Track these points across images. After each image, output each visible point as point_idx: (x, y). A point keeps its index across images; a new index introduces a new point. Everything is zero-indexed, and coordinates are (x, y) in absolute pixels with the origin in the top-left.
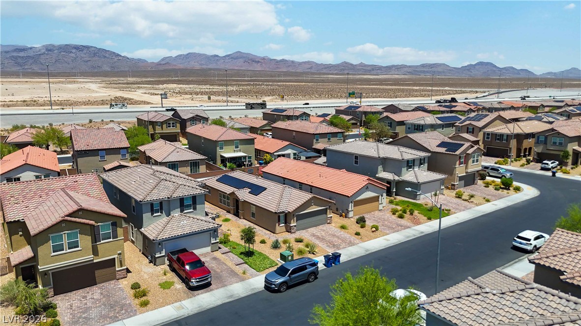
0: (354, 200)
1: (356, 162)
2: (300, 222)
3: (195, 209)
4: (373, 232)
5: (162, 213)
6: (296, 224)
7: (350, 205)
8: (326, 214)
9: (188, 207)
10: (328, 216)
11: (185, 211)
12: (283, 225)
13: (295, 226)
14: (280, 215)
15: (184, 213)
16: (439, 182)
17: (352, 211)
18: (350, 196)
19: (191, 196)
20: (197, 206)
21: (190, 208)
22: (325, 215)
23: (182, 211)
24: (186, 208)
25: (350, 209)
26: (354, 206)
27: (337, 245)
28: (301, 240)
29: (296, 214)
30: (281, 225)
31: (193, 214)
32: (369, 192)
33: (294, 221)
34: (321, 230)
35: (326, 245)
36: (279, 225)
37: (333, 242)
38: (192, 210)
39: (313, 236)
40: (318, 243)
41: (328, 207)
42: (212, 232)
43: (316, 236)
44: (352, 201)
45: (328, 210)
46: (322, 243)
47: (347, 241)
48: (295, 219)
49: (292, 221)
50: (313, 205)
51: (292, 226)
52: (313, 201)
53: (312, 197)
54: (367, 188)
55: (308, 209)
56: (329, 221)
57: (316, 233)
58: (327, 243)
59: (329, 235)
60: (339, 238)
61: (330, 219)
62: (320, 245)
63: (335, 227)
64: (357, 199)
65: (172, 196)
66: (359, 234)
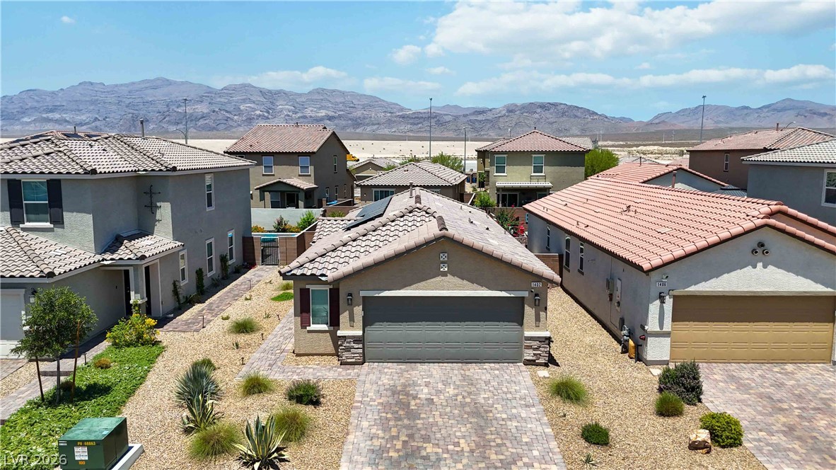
0: (676, 293)
1: (832, 196)
2: (382, 331)
3: (58, 221)
4: (694, 446)
6: (360, 333)
7: (654, 307)
8: (521, 324)
9: (36, 212)
10: (527, 334)
11: (28, 225)
12: (324, 327)
13: (357, 340)
14: (312, 287)
15: (24, 230)
17: (667, 334)
18: (646, 266)
19: (44, 179)
20: (64, 213)
21: (42, 216)
22: (514, 326)
23: (16, 222)
24: (32, 216)
25: (652, 325)
26: (674, 319)
27: (426, 458)
28: (306, 395)
29: (363, 294)
30: (313, 327)
31: (55, 238)
32: (771, 267)
33: (352, 319)
34: (464, 378)
35: (377, 443)
36: (305, 324)
37: (427, 439)
38: (48, 225)
39: (394, 393)
40: (365, 424)
41: (526, 294)
42: (23, 291)
43: (407, 394)
44: (660, 293)
45: (527, 308)
46: (373, 431)
47: (493, 457)
48: (358, 311)
49: (344, 317)
50: (444, 274)
51: (344, 337)
52: (444, 257)
53: (437, 239)
54: (760, 250)
55: (423, 283)
56: (529, 355)
57: (427, 384)
58: (393, 438)
59: (463, 405)
60: (480, 430)
61: (535, 344)
62: (351, 438)
63: (537, 382)
64: (693, 289)
66: (597, 437)
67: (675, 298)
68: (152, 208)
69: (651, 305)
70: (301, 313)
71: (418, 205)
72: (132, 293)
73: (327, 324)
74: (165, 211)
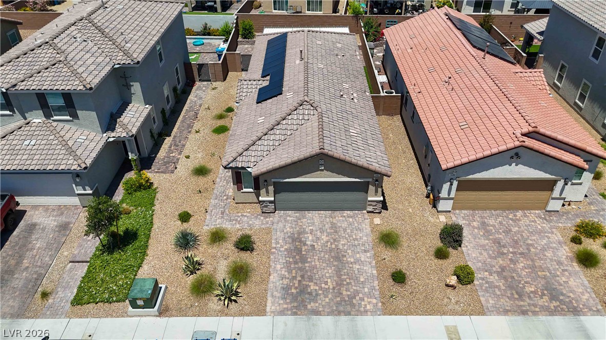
0: (460, 179)
1: (596, 55)
2: (283, 196)
4: (448, 286)
5: (14, 112)
6: (272, 199)
7: (446, 186)
8: (367, 192)
9: (59, 110)
10: (369, 199)
11: (55, 118)
12: (251, 190)
13: (271, 202)
14: (242, 171)
15: (54, 121)
18: (444, 168)
19: (60, 92)
20: (78, 112)
21: (63, 113)
22: (363, 194)
23: (48, 116)
24: (57, 113)
25: (444, 193)
26: (457, 190)
27: (310, 294)
28: (245, 244)
29: (273, 180)
30: (245, 190)
31: (76, 124)
32: (520, 166)
33: (267, 192)
34: (333, 226)
35: (286, 282)
36: (239, 189)
37: (311, 279)
38: (68, 118)
39: (294, 240)
40: (278, 267)
41: (370, 180)
42: (71, 175)
43: (300, 241)
44: (451, 179)
45: (370, 187)
46: (283, 272)
47: (344, 293)
48: (271, 188)
49: (263, 191)
50: (322, 170)
51: (264, 201)
52: (322, 162)
53: (317, 155)
54: (515, 157)
55: (309, 175)
56: (370, 209)
57: (312, 232)
58: (293, 278)
59: (331, 250)
60: (338, 272)
61: (374, 204)
62: (271, 277)
63: (373, 227)
64: (471, 177)
65: (15, 85)
66: (399, 278)
67: (459, 181)
68: (128, 87)
69: (444, 185)
70: (237, 183)
71: (306, 98)
72: (130, 154)
73: (253, 189)
74: (136, 88)
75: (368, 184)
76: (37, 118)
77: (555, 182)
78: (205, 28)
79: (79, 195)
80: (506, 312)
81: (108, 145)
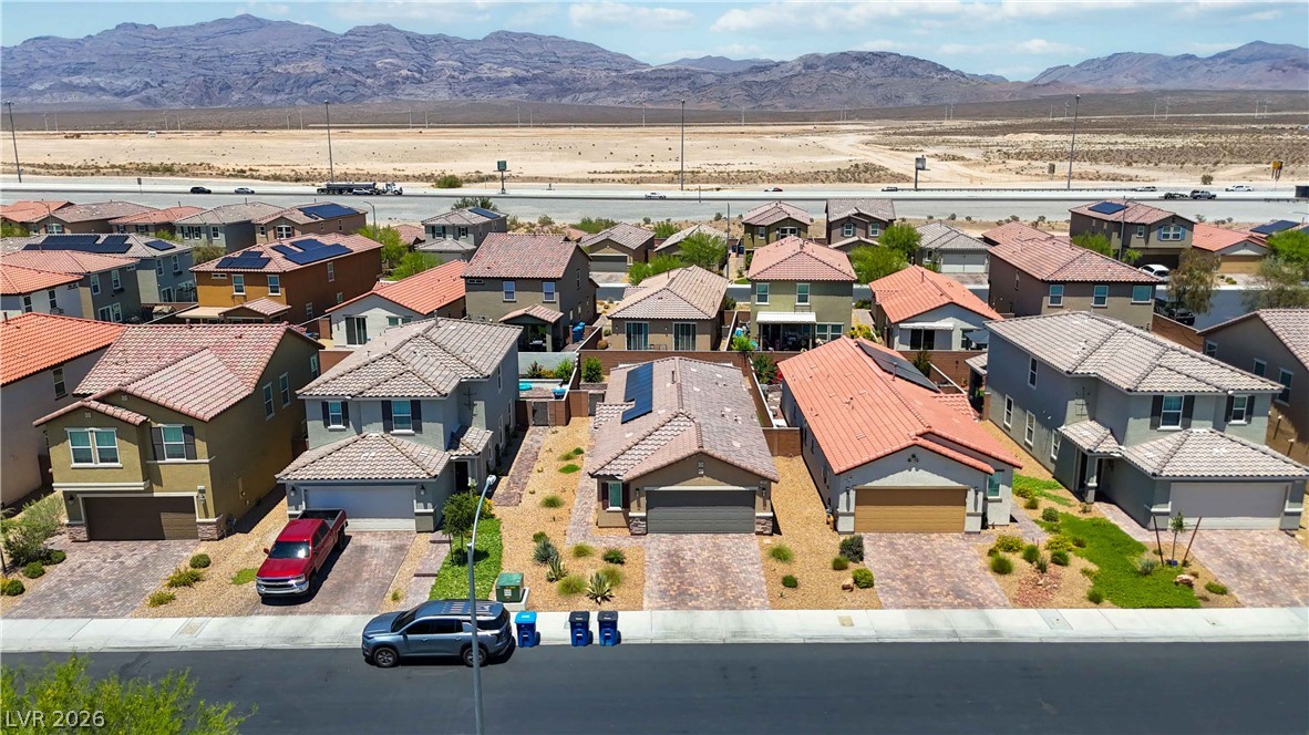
0: (859, 487)
1: (1033, 382)
2: (658, 512)
3: (418, 429)
4: (844, 588)
5: (347, 424)
6: (644, 514)
7: (843, 497)
8: (754, 507)
9: (402, 422)
10: (757, 514)
11: (396, 431)
12: (619, 509)
13: (642, 519)
14: (610, 483)
15: (393, 435)
16: (1279, 487)
17: (852, 515)
18: (836, 471)
19: (409, 399)
20: (423, 424)
21: (407, 425)
22: (751, 509)
23: (387, 429)
24: (399, 425)
25: (842, 508)
26: (857, 504)
27: (691, 595)
28: (614, 558)
29: (646, 489)
30: (611, 508)
31: (415, 441)
32: (921, 471)
33: (639, 505)
34: (715, 544)
35: (663, 587)
36: (605, 507)
37: (691, 584)
38: (411, 431)
39: (670, 556)
40: (654, 576)
41: (756, 488)
42: (415, 487)
43: (678, 557)
44: (847, 488)
45: (757, 498)
46: (660, 579)
47: (729, 594)
48: (643, 500)
49: (633, 504)
50: (701, 476)
51: (634, 518)
52: (701, 465)
53: (696, 454)
54: (913, 460)
55: (687, 481)
56: (758, 528)
57: (690, 550)
58: (671, 584)
59: (713, 563)
60: (722, 579)
61: (763, 521)
62: (646, 584)
63: (762, 548)
64: (869, 484)
65: (362, 393)
66: (790, 583)
67: (857, 491)
68: (471, 406)
69: (840, 495)
70: (603, 499)
71: (681, 411)
72: (470, 479)
73: (621, 507)
74: (480, 408)
75: (753, 493)
76: (374, 432)
77: (965, 492)
78: (534, 369)
79: (417, 514)
80: (906, 607)
81: (450, 462)
